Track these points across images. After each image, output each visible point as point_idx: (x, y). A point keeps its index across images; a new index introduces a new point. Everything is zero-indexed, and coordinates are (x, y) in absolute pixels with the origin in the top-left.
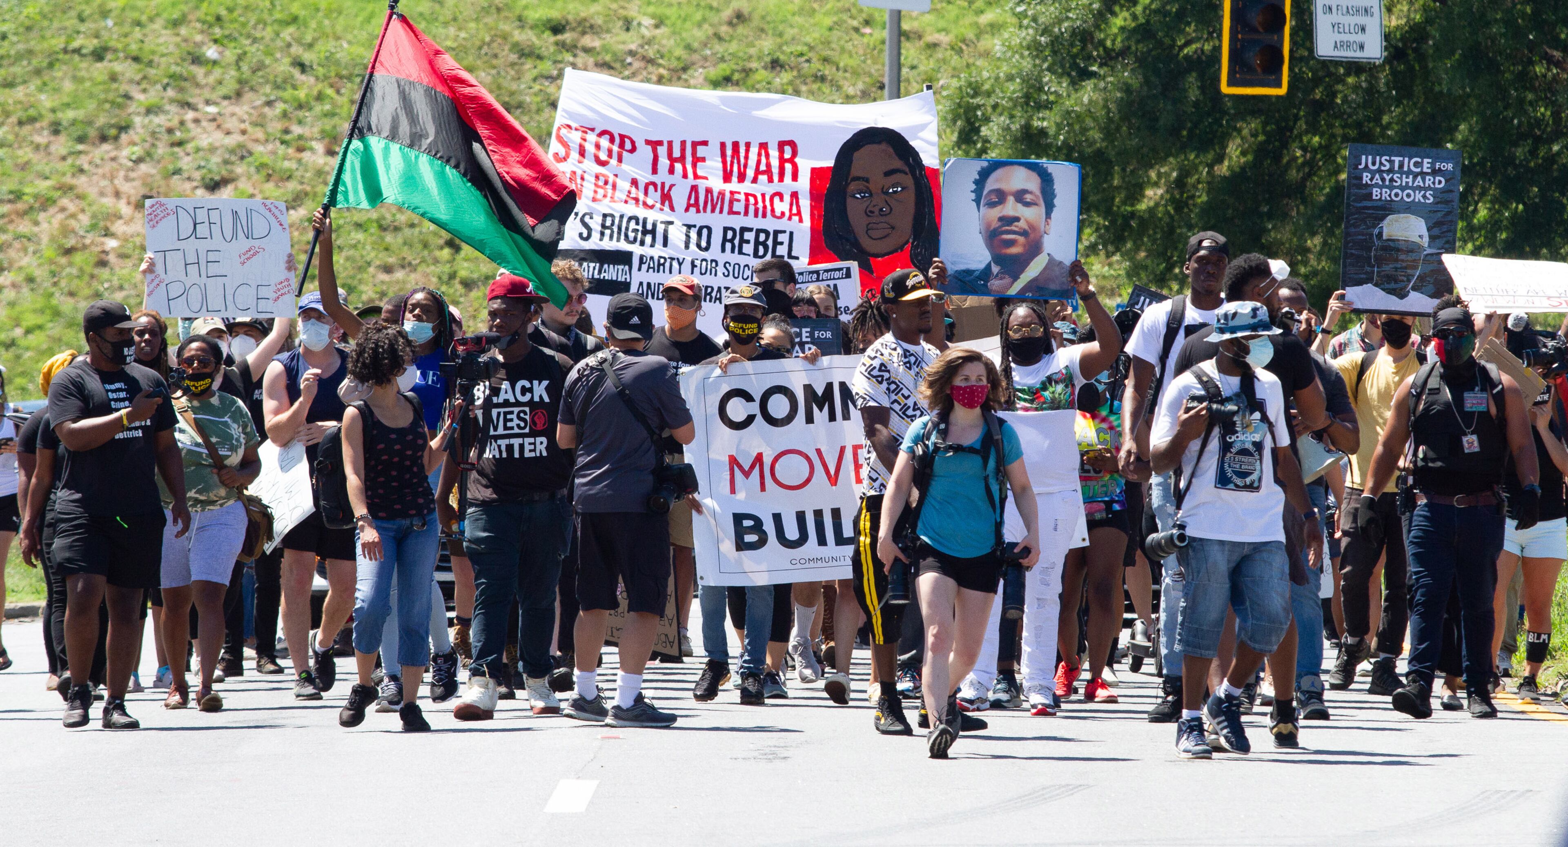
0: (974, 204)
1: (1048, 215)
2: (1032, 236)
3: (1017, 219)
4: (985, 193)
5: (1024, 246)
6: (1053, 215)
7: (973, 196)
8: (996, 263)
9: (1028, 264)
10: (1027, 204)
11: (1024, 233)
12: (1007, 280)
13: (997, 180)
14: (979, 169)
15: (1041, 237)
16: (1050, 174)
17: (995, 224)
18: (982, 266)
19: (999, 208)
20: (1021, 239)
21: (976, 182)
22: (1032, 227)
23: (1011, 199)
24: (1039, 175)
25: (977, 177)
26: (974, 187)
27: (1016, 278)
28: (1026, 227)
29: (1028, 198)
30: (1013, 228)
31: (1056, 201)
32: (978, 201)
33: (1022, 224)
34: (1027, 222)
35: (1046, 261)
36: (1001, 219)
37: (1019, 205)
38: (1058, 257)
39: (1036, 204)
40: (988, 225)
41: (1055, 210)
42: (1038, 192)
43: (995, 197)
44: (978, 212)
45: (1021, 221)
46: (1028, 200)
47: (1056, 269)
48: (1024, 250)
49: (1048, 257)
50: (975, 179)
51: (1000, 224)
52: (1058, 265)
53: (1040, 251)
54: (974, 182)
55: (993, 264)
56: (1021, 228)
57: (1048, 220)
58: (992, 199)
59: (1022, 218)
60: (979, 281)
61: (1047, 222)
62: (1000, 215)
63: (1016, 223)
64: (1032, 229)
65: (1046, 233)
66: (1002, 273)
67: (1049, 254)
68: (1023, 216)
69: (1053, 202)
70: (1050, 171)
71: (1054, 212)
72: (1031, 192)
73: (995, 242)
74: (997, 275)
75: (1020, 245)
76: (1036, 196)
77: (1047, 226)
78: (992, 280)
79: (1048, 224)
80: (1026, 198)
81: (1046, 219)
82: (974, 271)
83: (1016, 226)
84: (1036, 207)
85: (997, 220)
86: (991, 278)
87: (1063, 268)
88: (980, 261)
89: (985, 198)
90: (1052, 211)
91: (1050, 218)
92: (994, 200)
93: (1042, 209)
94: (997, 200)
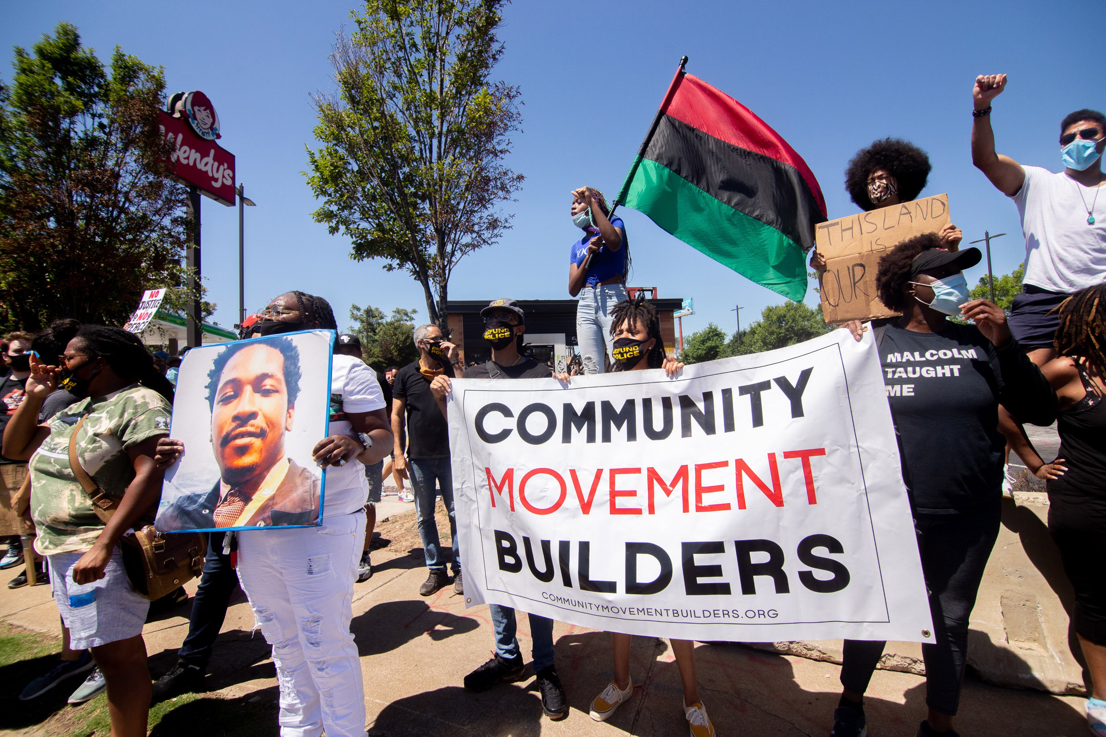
0: (207, 403)
1: (291, 404)
2: (270, 436)
3: (253, 415)
4: (220, 386)
5: (261, 451)
6: (297, 403)
7: (207, 392)
8: (227, 482)
9: (264, 477)
10: (266, 393)
11: (261, 434)
12: (238, 504)
13: (234, 367)
14: (216, 357)
15: (281, 435)
16: (295, 348)
17: (229, 427)
18: (209, 488)
19: (235, 402)
20: (257, 442)
22: (271, 424)
23: (248, 389)
24: (282, 351)
25: (213, 368)
26: (208, 381)
27: (247, 499)
28: (264, 425)
29: (268, 384)
30: (249, 428)
31: (301, 383)
32: (211, 399)
33: (260, 422)
34: (265, 417)
35: (286, 470)
36: (235, 418)
37: (258, 396)
38: (301, 463)
39: (277, 391)
40: (221, 429)
41: (299, 395)
42: (280, 375)
43: (231, 390)
44: (210, 412)
45: (259, 417)
46: (268, 387)
47: (298, 481)
48: (260, 457)
49: (288, 465)
50: (211, 371)
51: (234, 425)
52: (300, 475)
53: (279, 457)
54: (209, 375)
55: (222, 483)
56: (258, 427)
57: (291, 411)
58: (227, 393)
59: (260, 413)
60: (203, 512)
61: (289, 413)
62: (235, 413)
63: (252, 422)
64: (270, 426)
65: (287, 429)
66: (232, 495)
67: (290, 460)
68: (260, 410)
69: (297, 385)
70: (294, 344)
71: (297, 398)
72: (271, 376)
73: (228, 450)
74: (226, 499)
75: (256, 451)
76: (278, 380)
77: (289, 419)
78: (219, 506)
79: (290, 417)
80: (265, 386)
81: (288, 410)
82: (199, 496)
83: (252, 426)
84: (276, 395)
85: (231, 420)
86: (218, 505)
87: (307, 478)
88: (208, 481)
89: (220, 393)
90: (295, 397)
91: (293, 408)
92: (228, 394)
93: (284, 396)
94: (232, 393)
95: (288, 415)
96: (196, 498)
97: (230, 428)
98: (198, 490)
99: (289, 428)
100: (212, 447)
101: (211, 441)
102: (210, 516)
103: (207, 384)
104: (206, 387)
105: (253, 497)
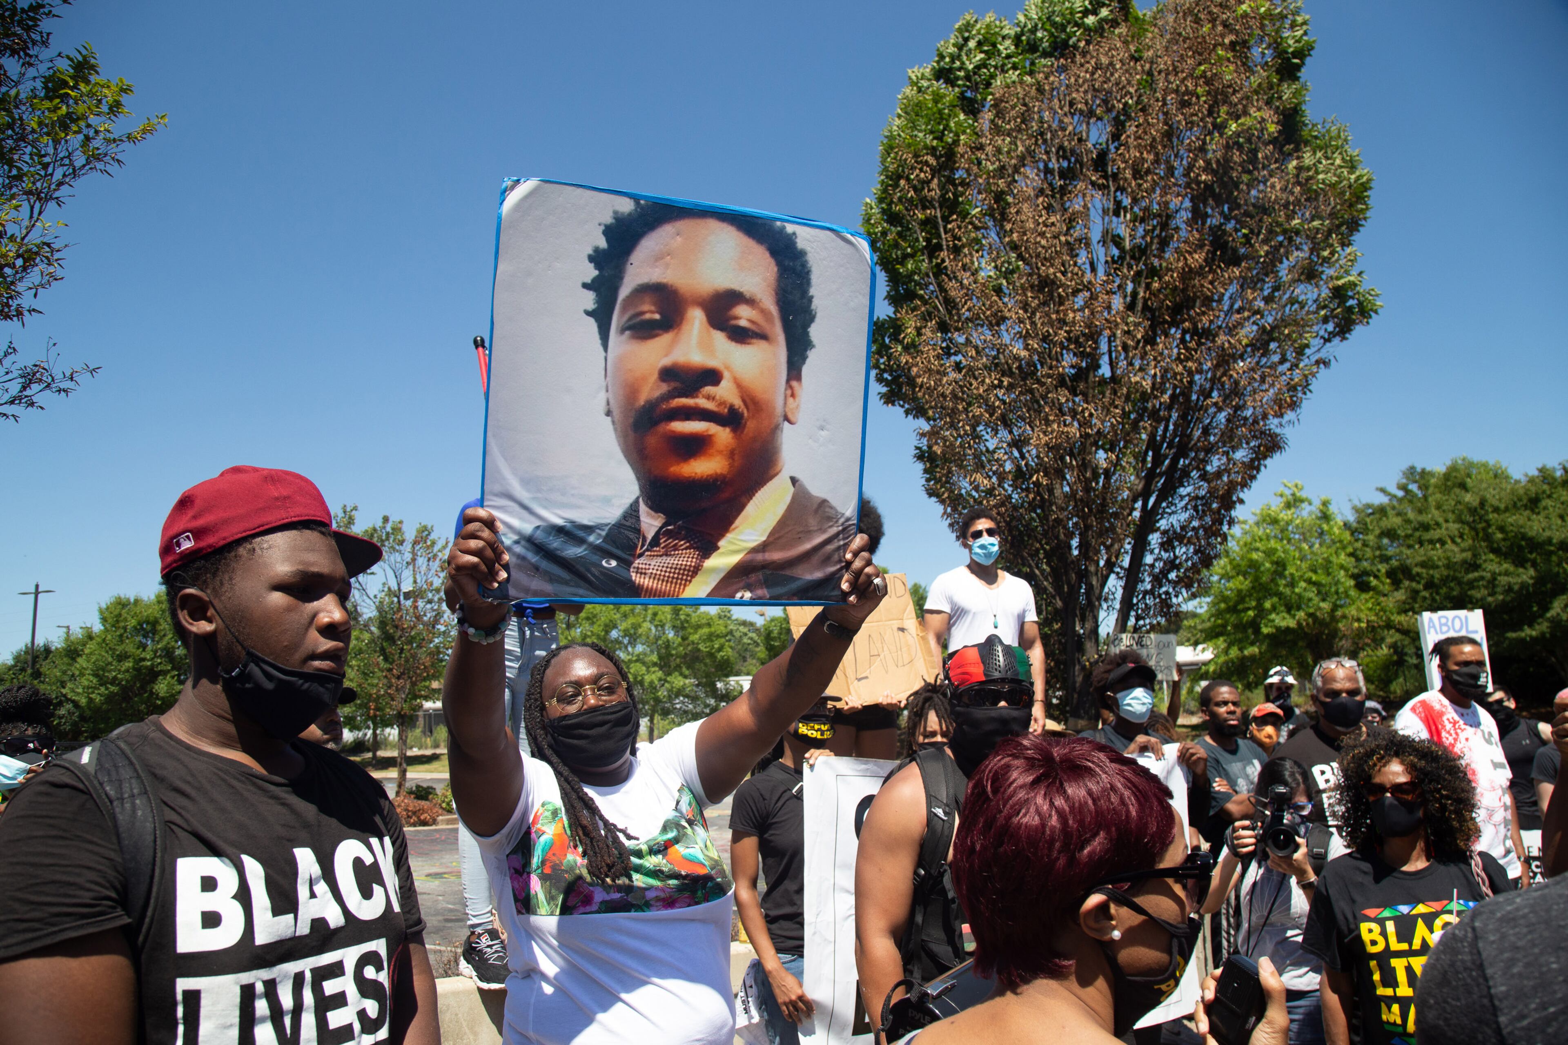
0: (592, 325)
1: (794, 370)
2: (751, 426)
3: (712, 376)
4: (624, 292)
5: (731, 454)
6: (806, 370)
7: (589, 300)
8: (655, 507)
9: (743, 506)
10: (740, 335)
11: (730, 418)
12: (686, 554)
13: (659, 258)
14: (609, 219)
15: (775, 430)
16: (802, 254)
17: (651, 389)
18: (612, 514)
19: (665, 339)
20: (723, 435)
21: (597, 258)
22: (752, 401)
23: (696, 318)
24: (774, 253)
25: (603, 243)
26: (590, 272)
27: (708, 548)
28: (737, 402)
29: (744, 315)
30: (701, 402)
31: (815, 332)
32: (602, 316)
33: (726, 392)
34: (739, 385)
35: (788, 499)
36: (668, 374)
37: (719, 337)
38: (817, 489)
39: (763, 336)
40: (631, 391)
41: (812, 355)
42: (770, 304)
43: (653, 308)
44: (601, 349)
45: (724, 383)
46: (743, 323)
47: (813, 523)
48: (731, 466)
49: (791, 490)
50: (597, 250)
51: (664, 388)
52: (816, 511)
53: (772, 472)
54: (591, 259)
55: (643, 508)
56: (722, 403)
57: (794, 384)
58: (643, 313)
59: (726, 374)
60: (604, 563)
61: (791, 388)
62: (667, 361)
63: (709, 389)
64: (751, 407)
65: (786, 419)
66: (669, 534)
67: (794, 481)
68: (728, 368)
69: (807, 334)
70: (801, 244)
71: (808, 361)
72: (751, 302)
73: (652, 441)
74: (655, 542)
75: (720, 452)
76: (764, 312)
77: (791, 400)
78: (641, 555)
79: (793, 395)
80: (737, 318)
81: (788, 381)
82: (589, 529)
83: (709, 397)
84: (763, 344)
85: (656, 376)
86: (638, 551)
87: (829, 519)
88: (607, 501)
89: (624, 309)
90: (804, 359)
91: (799, 378)
92: (648, 316)
93: (780, 351)
94: (657, 316)
95: (789, 392)
96: (581, 534)
97: (657, 394)
98: (585, 517)
99: (790, 416)
100: (611, 427)
101: (608, 413)
102: (622, 572)
103: (588, 280)
104: (585, 286)
105: (722, 543)
